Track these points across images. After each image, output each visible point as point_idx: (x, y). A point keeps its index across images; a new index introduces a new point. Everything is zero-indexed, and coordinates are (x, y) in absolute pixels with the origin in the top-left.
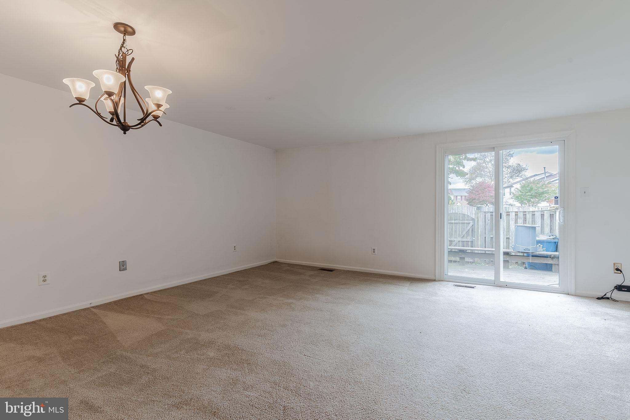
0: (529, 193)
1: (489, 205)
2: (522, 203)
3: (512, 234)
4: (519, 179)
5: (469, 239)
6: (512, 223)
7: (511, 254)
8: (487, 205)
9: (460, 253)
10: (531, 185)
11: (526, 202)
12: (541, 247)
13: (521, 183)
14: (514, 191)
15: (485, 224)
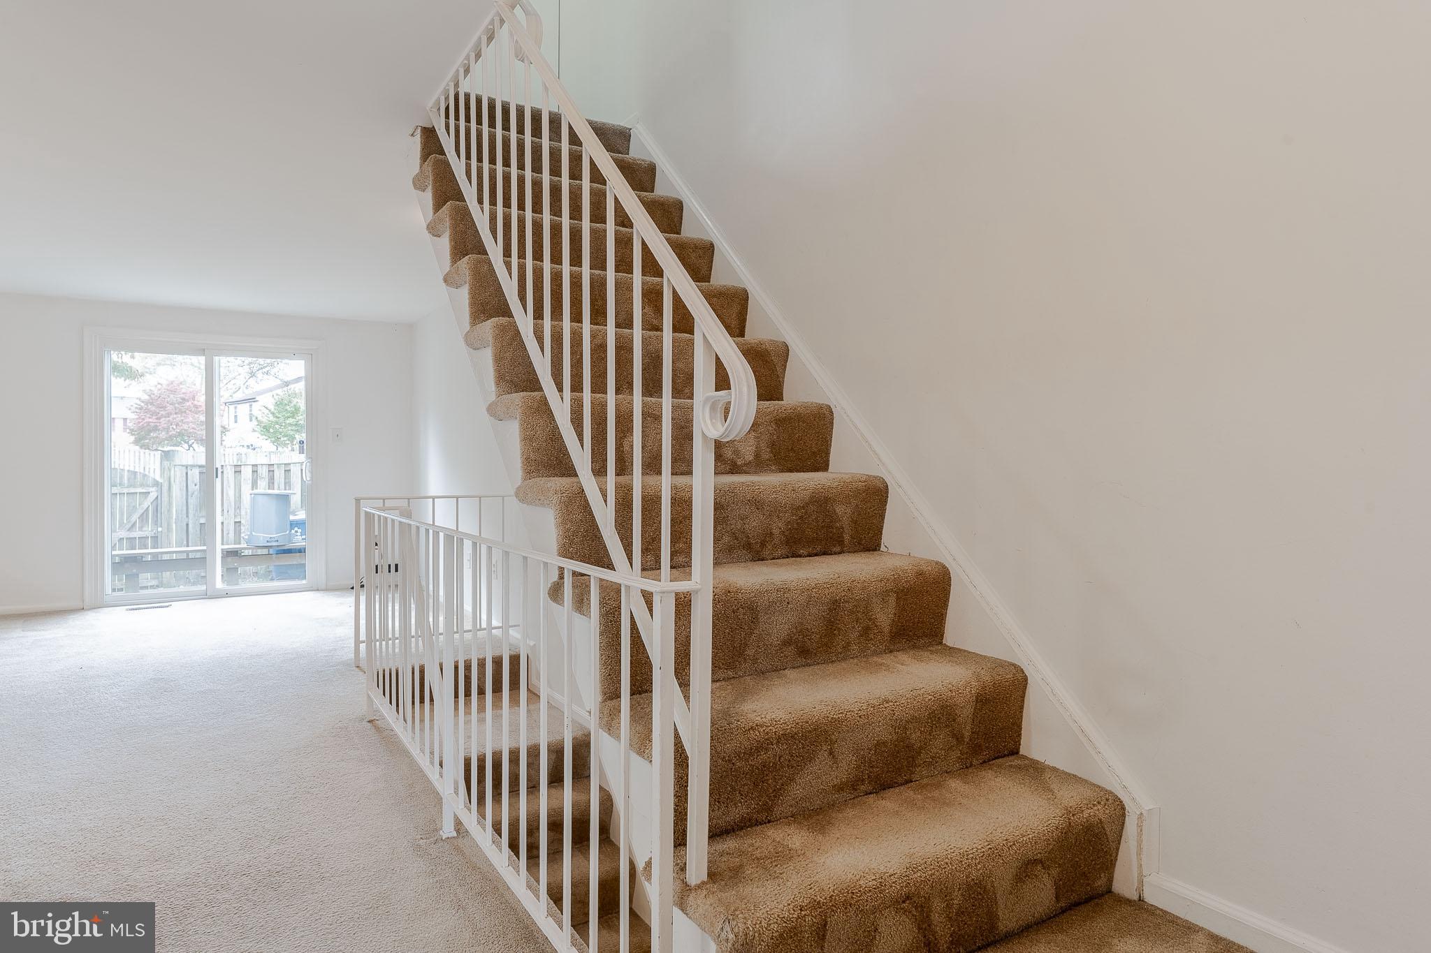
0: (291, 421)
1: (195, 446)
2: (277, 441)
3: (246, 512)
4: (271, 382)
5: (148, 531)
6: (246, 489)
7: (243, 554)
8: (190, 446)
9: (127, 565)
10: (295, 401)
11: (287, 442)
12: (299, 534)
13: (274, 392)
14: (260, 413)
15: (187, 495)
